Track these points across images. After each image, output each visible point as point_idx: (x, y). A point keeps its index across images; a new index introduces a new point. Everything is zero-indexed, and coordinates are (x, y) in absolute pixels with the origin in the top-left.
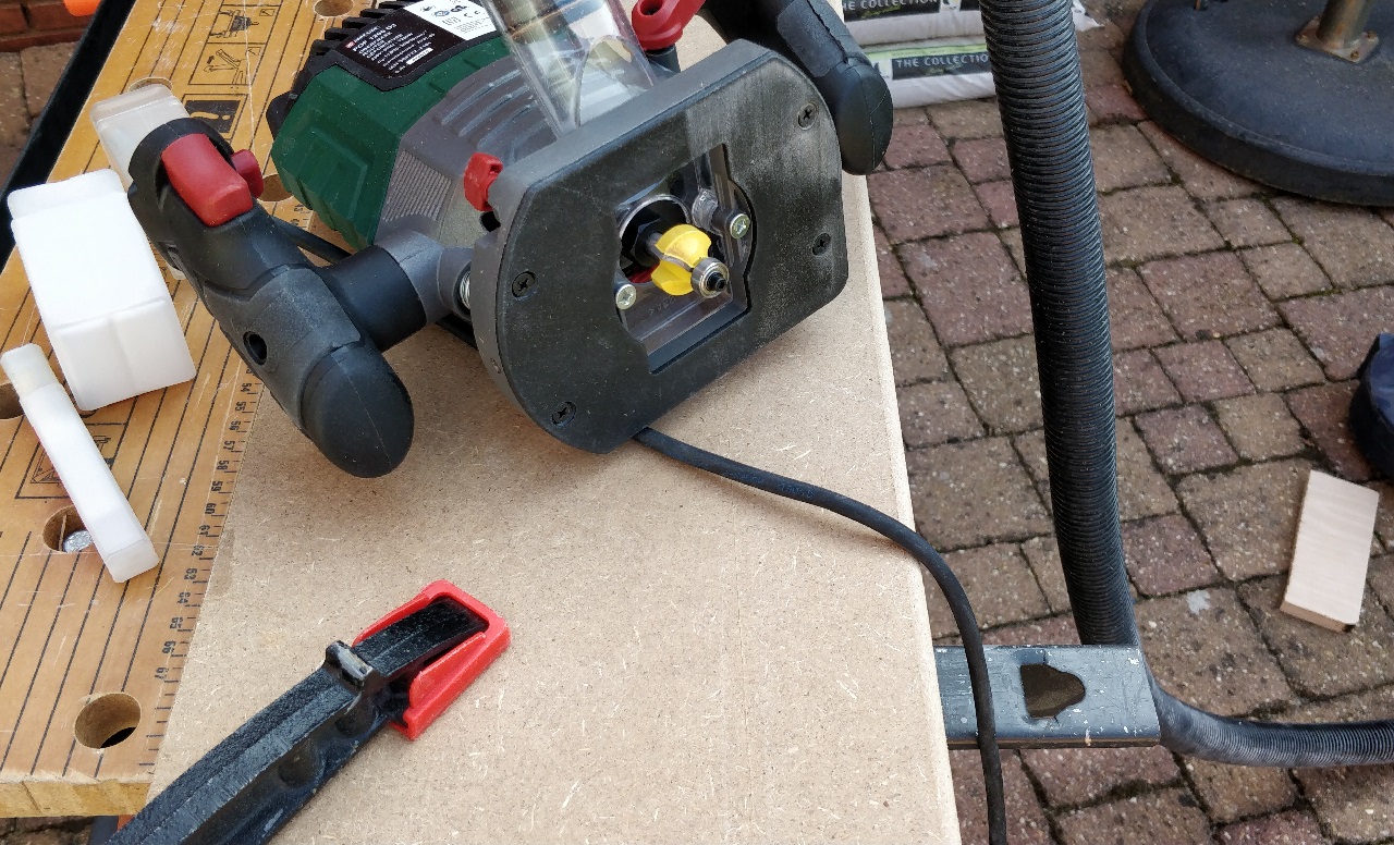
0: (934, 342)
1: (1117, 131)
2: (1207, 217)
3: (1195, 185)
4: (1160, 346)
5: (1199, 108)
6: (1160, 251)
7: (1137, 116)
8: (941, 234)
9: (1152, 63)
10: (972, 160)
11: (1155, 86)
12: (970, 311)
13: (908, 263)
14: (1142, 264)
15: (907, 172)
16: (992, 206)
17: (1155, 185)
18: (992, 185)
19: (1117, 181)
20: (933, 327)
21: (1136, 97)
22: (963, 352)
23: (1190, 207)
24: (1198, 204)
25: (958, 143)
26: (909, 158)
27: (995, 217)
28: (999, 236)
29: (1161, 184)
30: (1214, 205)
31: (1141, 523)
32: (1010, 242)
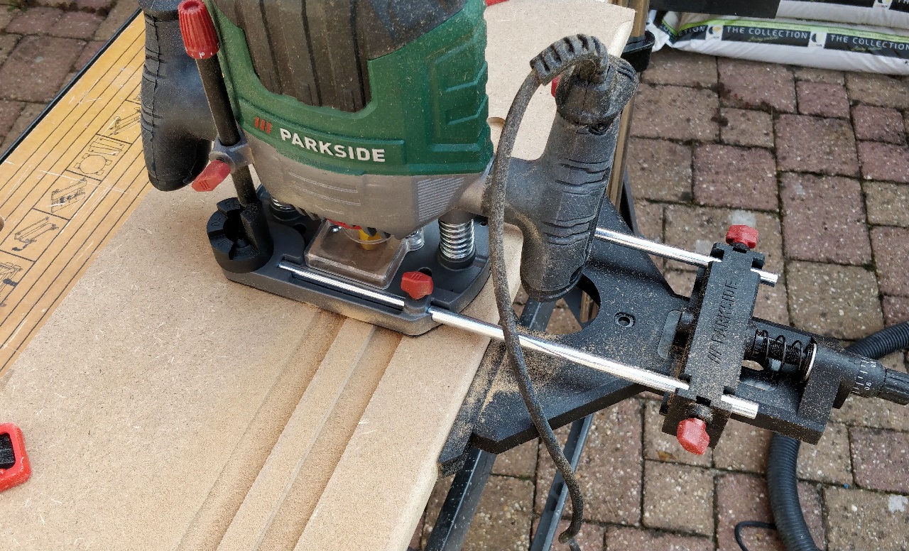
0: (779, 253)
8: (818, 171)
10: (865, 122)
12: (816, 235)
13: (784, 187)
15: (812, 118)
16: (866, 160)
18: (873, 144)
20: (783, 240)
22: (798, 265)
25: (859, 106)
26: (817, 109)
27: (864, 170)
28: (861, 185)
32: (869, 191)
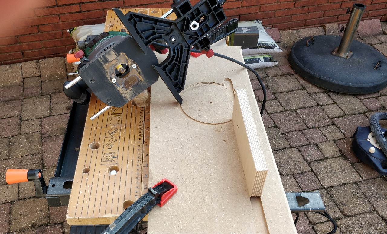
1: (288, 77)
2: (312, 97)
3: (309, 90)
4: (303, 130)
5: (309, 71)
6: (301, 106)
7: (293, 73)
9: (297, 60)
11: (297, 66)
14: (297, 109)
17: (299, 90)
19: (289, 89)
21: (293, 68)
23: (308, 95)
24: (310, 95)
29: (300, 90)
30: (314, 95)
31: (302, 173)
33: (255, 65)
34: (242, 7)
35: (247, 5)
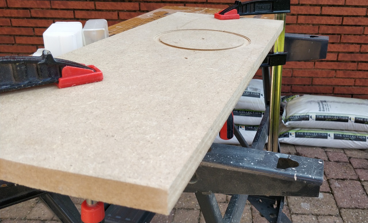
0: (336, 206)
8: (343, 178)
10: (355, 163)
12: (349, 200)
13: (331, 184)
15: (335, 162)
16: (360, 175)
18: (361, 170)
20: (336, 202)
22: (344, 210)
25: (352, 159)
26: (337, 159)
27: (360, 177)
28: (361, 182)
32: (364, 184)
33: (361, 144)
34: (355, 86)
35: (361, 84)
